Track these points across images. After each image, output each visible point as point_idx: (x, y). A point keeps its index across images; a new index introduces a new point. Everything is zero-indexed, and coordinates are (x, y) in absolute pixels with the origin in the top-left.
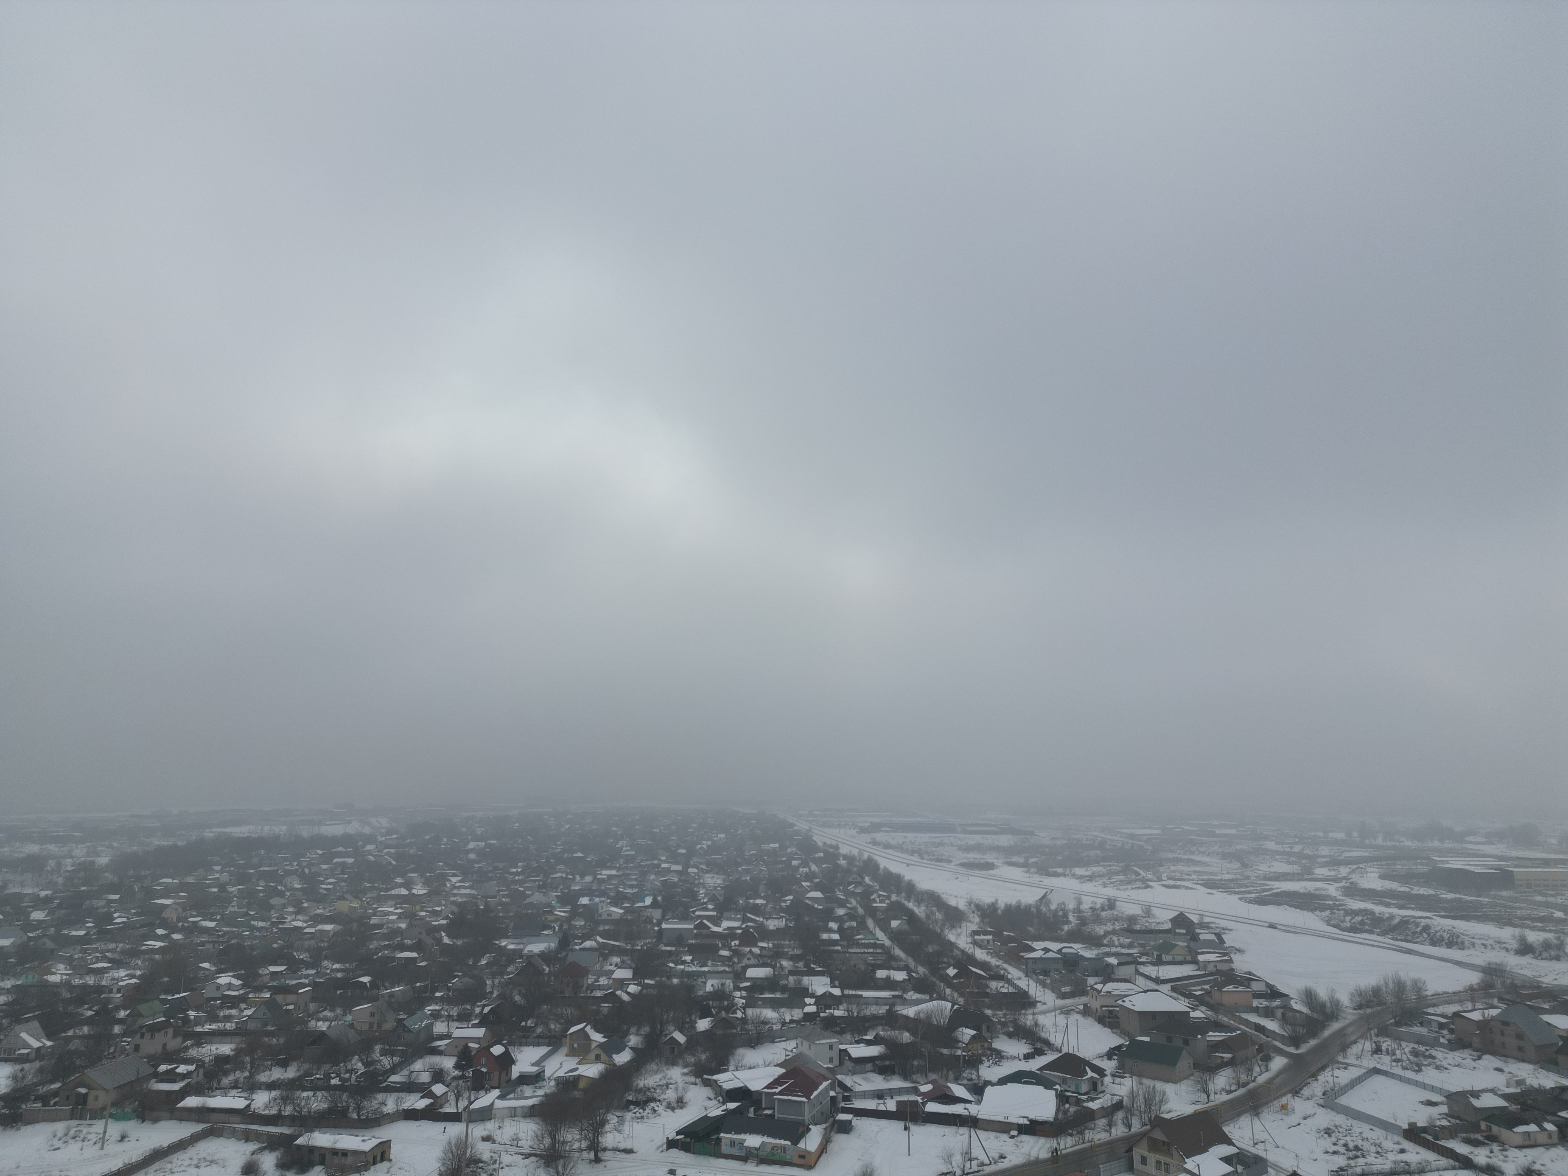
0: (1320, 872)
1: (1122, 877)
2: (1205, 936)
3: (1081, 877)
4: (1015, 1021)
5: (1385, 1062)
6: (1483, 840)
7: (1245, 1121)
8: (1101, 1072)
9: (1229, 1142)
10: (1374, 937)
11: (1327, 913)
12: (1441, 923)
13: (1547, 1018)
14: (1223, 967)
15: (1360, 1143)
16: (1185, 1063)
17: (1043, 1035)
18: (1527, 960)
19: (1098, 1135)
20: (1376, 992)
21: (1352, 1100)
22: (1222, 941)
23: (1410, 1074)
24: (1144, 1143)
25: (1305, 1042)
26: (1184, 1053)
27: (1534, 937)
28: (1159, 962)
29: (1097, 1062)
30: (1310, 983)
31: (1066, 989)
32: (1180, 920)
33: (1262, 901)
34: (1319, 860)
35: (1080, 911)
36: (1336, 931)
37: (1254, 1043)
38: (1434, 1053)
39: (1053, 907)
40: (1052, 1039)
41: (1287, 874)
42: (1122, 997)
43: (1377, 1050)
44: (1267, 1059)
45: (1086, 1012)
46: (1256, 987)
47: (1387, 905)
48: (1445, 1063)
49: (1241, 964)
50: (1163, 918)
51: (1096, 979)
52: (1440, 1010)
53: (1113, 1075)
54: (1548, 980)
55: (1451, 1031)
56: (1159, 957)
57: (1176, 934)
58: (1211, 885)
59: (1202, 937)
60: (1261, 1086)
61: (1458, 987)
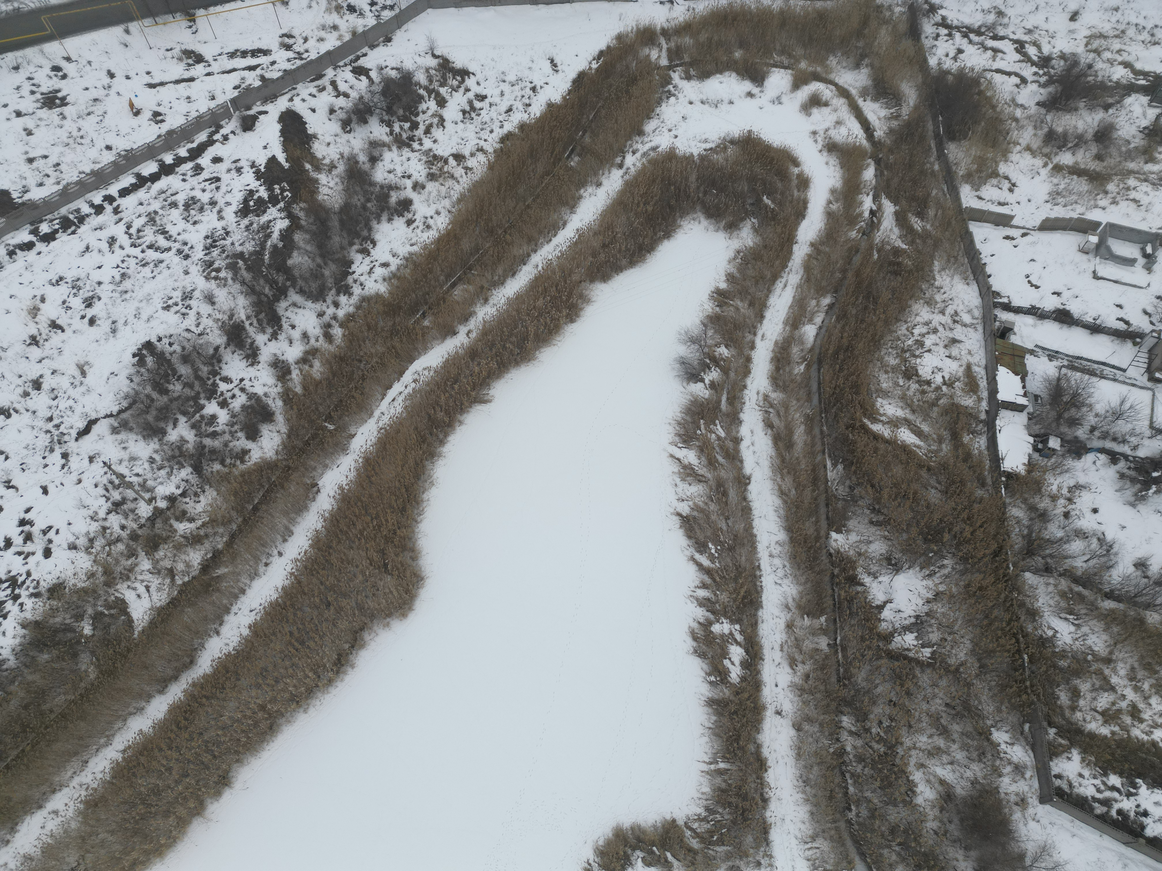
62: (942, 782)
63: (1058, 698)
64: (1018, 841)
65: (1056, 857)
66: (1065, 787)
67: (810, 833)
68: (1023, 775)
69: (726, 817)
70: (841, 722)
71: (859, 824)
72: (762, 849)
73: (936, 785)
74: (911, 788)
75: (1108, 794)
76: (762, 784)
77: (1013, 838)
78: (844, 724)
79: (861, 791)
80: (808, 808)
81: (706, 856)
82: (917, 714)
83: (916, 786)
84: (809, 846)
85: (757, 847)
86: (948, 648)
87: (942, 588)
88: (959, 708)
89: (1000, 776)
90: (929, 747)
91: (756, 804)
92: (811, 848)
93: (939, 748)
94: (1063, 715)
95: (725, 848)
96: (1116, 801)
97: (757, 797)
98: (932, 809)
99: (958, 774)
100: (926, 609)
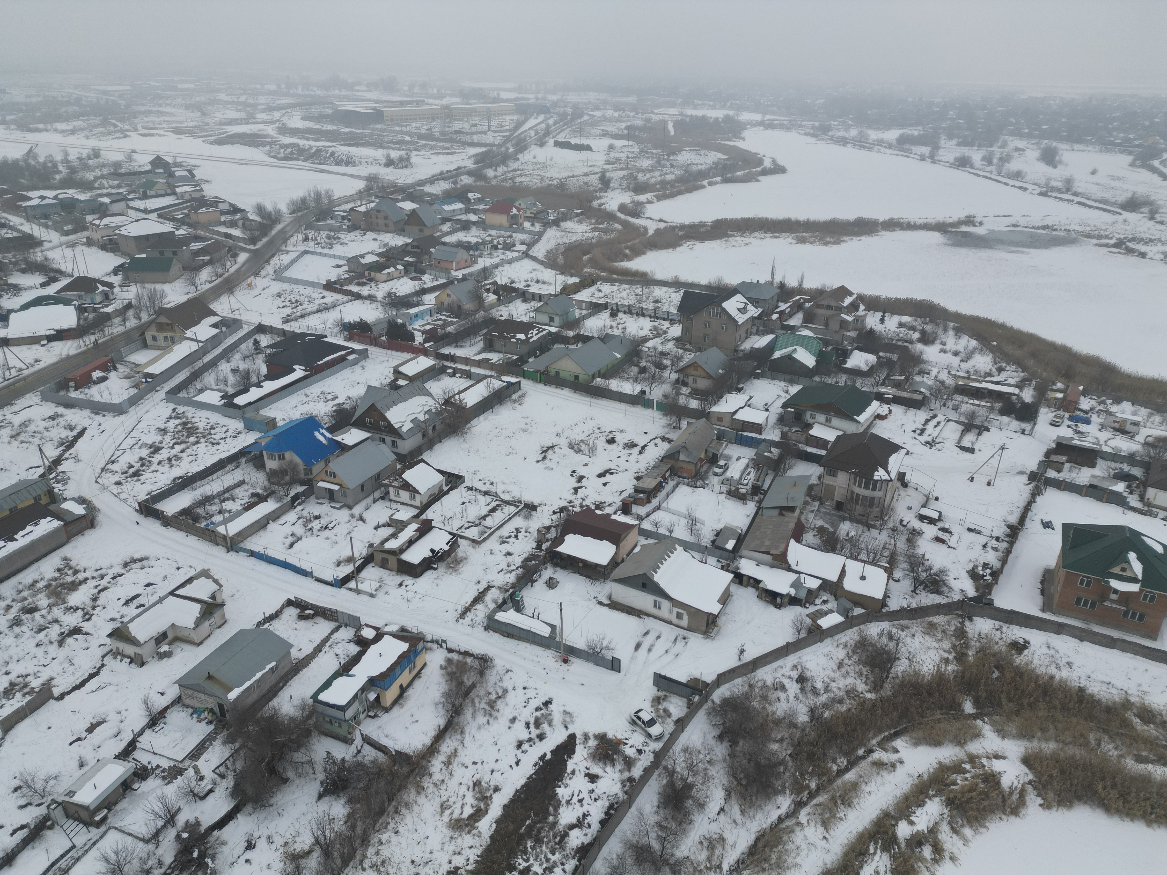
0: (261, 116)
1: (102, 130)
2: (179, 173)
3: (63, 131)
4: (26, 260)
5: (311, 246)
6: (365, 88)
7: (224, 299)
8: (110, 285)
9: (215, 314)
10: (300, 163)
11: (268, 148)
12: (342, 150)
13: (400, 204)
14: (196, 195)
15: (298, 298)
16: (176, 267)
17: (54, 266)
18: (391, 169)
19: (116, 328)
20: (303, 200)
21: (292, 273)
22: (193, 176)
23: (326, 251)
24: (153, 327)
25: (260, 240)
26: (175, 261)
27: (394, 154)
28: (145, 197)
29: (106, 279)
30: (260, 200)
31: (69, 227)
32: (158, 162)
33: (220, 142)
34: (259, 107)
35: (68, 162)
36: (275, 160)
37: (225, 246)
38: (339, 235)
39: (41, 160)
40: (63, 268)
41: (237, 119)
42: (119, 227)
43: (306, 239)
44: (235, 256)
45: (90, 243)
46: (222, 207)
47: (307, 139)
48: (346, 241)
49: (209, 192)
50: (143, 161)
51: (94, 216)
52: (342, 208)
53: (121, 286)
54: (401, 181)
55: (349, 220)
56: (145, 193)
57: (156, 173)
58: (179, 131)
59: (177, 174)
60: (233, 274)
61: (353, 192)
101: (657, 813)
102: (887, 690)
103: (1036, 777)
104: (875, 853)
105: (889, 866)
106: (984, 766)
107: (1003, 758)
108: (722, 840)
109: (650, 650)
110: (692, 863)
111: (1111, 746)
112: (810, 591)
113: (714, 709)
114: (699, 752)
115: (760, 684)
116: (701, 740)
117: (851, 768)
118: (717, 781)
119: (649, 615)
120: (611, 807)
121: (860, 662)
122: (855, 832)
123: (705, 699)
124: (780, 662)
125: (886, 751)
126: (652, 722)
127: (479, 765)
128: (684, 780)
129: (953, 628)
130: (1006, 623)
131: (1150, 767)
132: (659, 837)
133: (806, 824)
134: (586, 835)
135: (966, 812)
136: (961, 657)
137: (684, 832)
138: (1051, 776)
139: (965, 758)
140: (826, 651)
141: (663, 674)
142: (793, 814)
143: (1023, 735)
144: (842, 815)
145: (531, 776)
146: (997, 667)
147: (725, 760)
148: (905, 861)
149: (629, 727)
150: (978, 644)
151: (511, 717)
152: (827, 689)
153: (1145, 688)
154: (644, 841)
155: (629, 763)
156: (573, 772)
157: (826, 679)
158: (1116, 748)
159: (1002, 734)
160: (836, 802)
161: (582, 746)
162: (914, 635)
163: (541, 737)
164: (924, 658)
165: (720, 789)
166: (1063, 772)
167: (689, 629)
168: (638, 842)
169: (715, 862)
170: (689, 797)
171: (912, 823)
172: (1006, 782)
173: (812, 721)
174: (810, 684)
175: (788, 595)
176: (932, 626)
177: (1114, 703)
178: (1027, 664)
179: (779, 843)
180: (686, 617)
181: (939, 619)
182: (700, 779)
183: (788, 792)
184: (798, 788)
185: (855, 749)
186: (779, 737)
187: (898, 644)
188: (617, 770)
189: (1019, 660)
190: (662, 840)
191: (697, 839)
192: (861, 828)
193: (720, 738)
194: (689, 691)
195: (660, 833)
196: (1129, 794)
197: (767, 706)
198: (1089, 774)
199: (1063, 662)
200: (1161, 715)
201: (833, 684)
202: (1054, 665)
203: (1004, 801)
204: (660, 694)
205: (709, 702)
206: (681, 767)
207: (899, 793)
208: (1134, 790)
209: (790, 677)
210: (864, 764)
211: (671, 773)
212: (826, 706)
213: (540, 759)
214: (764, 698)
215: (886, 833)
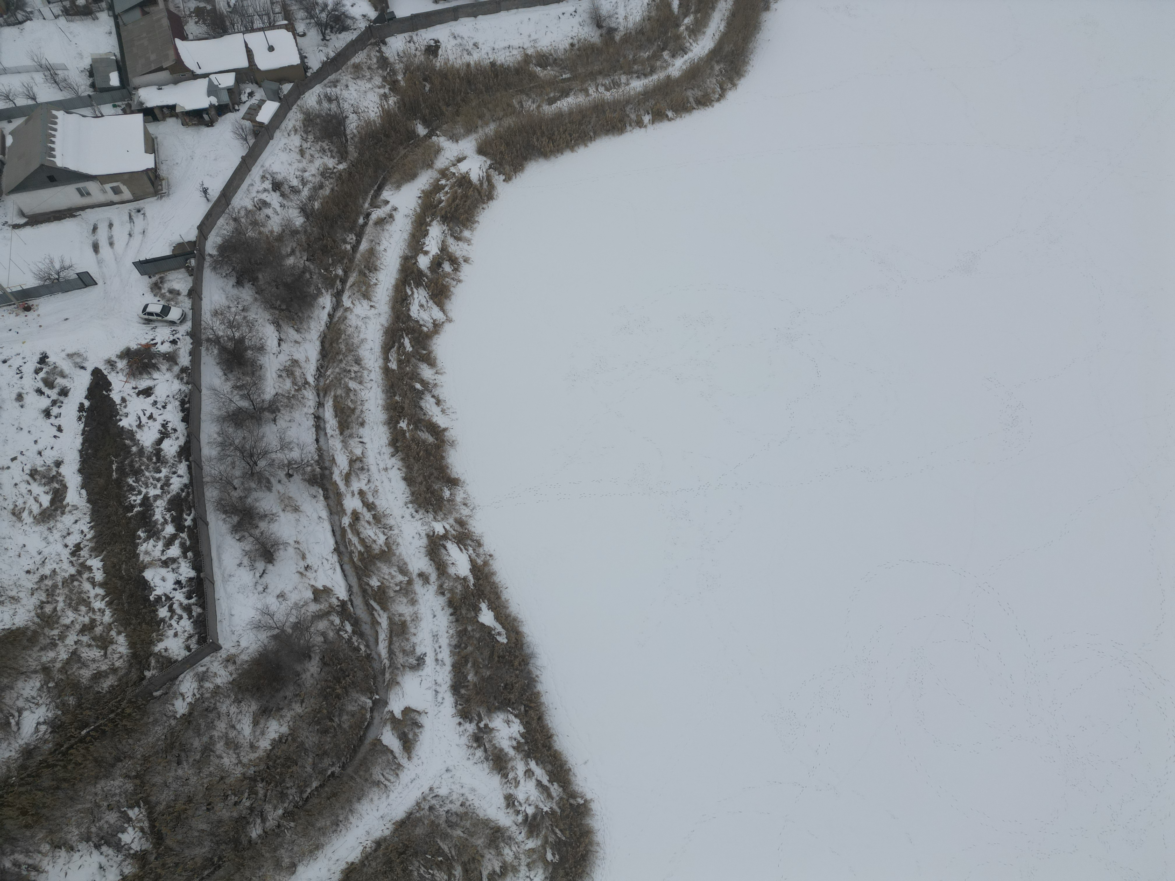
62: (255, 723)
63: (112, 686)
64: (265, 646)
65: (258, 617)
66: (194, 640)
67: (375, 789)
68: (204, 673)
69: (417, 864)
70: (259, 836)
71: (339, 759)
72: (418, 815)
73: (261, 726)
74: (280, 741)
75: (179, 611)
76: (367, 858)
77: (265, 650)
78: (260, 831)
79: (311, 776)
80: (357, 806)
81: (460, 854)
82: (205, 781)
83: (274, 740)
84: (386, 783)
85: (420, 820)
86: (118, 798)
87: (45, 847)
88: (175, 752)
89: (219, 687)
90: (231, 752)
91: (387, 848)
92: (387, 779)
93: (226, 744)
94: (127, 674)
95: (441, 844)
96: (181, 604)
97: (380, 853)
98: (285, 716)
99: (239, 717)
100: (82, 846)
101: (227, 380)
102: (353, 153)
103: (492, 160)
104: (413, 293)
105: (427, 295)
106: (454, 174)
107: (464, 158)
108: (295, 362)
109: (111, 244)
110: (283, 395)
111: (530, 103)
112: (230, 90)
113: (216, 262)
114: (229, 307)
115: (243, 213)
116: (224, 296)
117: (361, 239)
118: (260, 321)
119: (83, 208)
120: (183, 403)
121: (317, 139)
122: (390, 288)
123: (201, 257)
124: (247, 181)
125: (379, 207)
126: (166, 310)
127: (20, 458)
128: (231, 339)
129: (375, 60)
130: (413, 31)
131: (559, 104)
132: (243, 397)
133: (352, 306)
134: (177, 438)
135: (458, 219)
136: (394, 86)
137: (261, 378)
138: (501, 153)
139: (439, 176)
140: (281, 145)
141: (142, 258)
142: (338, 304)
143: (470, 129)
144: (374, 281)
145: (84, 430)
146: (425, 80)
147: (256, 300)
148: (436, 284)
149: (147, 328)
150: (402, 65)
151: (14, 396)
152: (304, 182)
153: (534, 37)
154: (233, 407)
155: (171, 358)
156: (124, 400)
157: (298, 173)
158: (533, 102)
159: (455, 138)
160: (365, 274)
161: (113, 374)
162: (347, 86)
163: (64, 392)
164: (366, 104)
165: (268, 325)
166: (507, 144)
167: (136, 199)
168: (227, 412)
169: (300, 382)
170: (246, 349)
171: (426, 253)
172: (474, 177)
173: (307, 218)
174: (286, 187)
175: (212, 106)
176: (357, 67)
177: (519, 63)
178: (446, 64)
179: (340, 334)
180: (124, 188)
181: (359, 58)
182: (245, 329)
183: (323, 291)
184: (329, 282)
185: (355, 221)
186: (289, 250)
187: (338, 102)
188: (164, 371)
189: (439, 63)
190: (247, 397)
191: (275, 375)
192: (393, 282)
193: (239, 283)
194: (181, 259)
195: (241, 393)
196: (553, 134)
197: (262, 229)
198: (525, 134)
199: (470, 46)
200: (551, 55)
201: (306, 174)
202: (465, 53)
203: (479, 193)
204: (154, 279)
205: (207, 258)
206: (221, 330)
207: (406, 236)
208: (555, 129)
209: (265, 190)
210: (369, 229)
211: (216, 341)
212: (311, 198)
213: (79, 411)
214: (255, 223)
215: (413, 272)
